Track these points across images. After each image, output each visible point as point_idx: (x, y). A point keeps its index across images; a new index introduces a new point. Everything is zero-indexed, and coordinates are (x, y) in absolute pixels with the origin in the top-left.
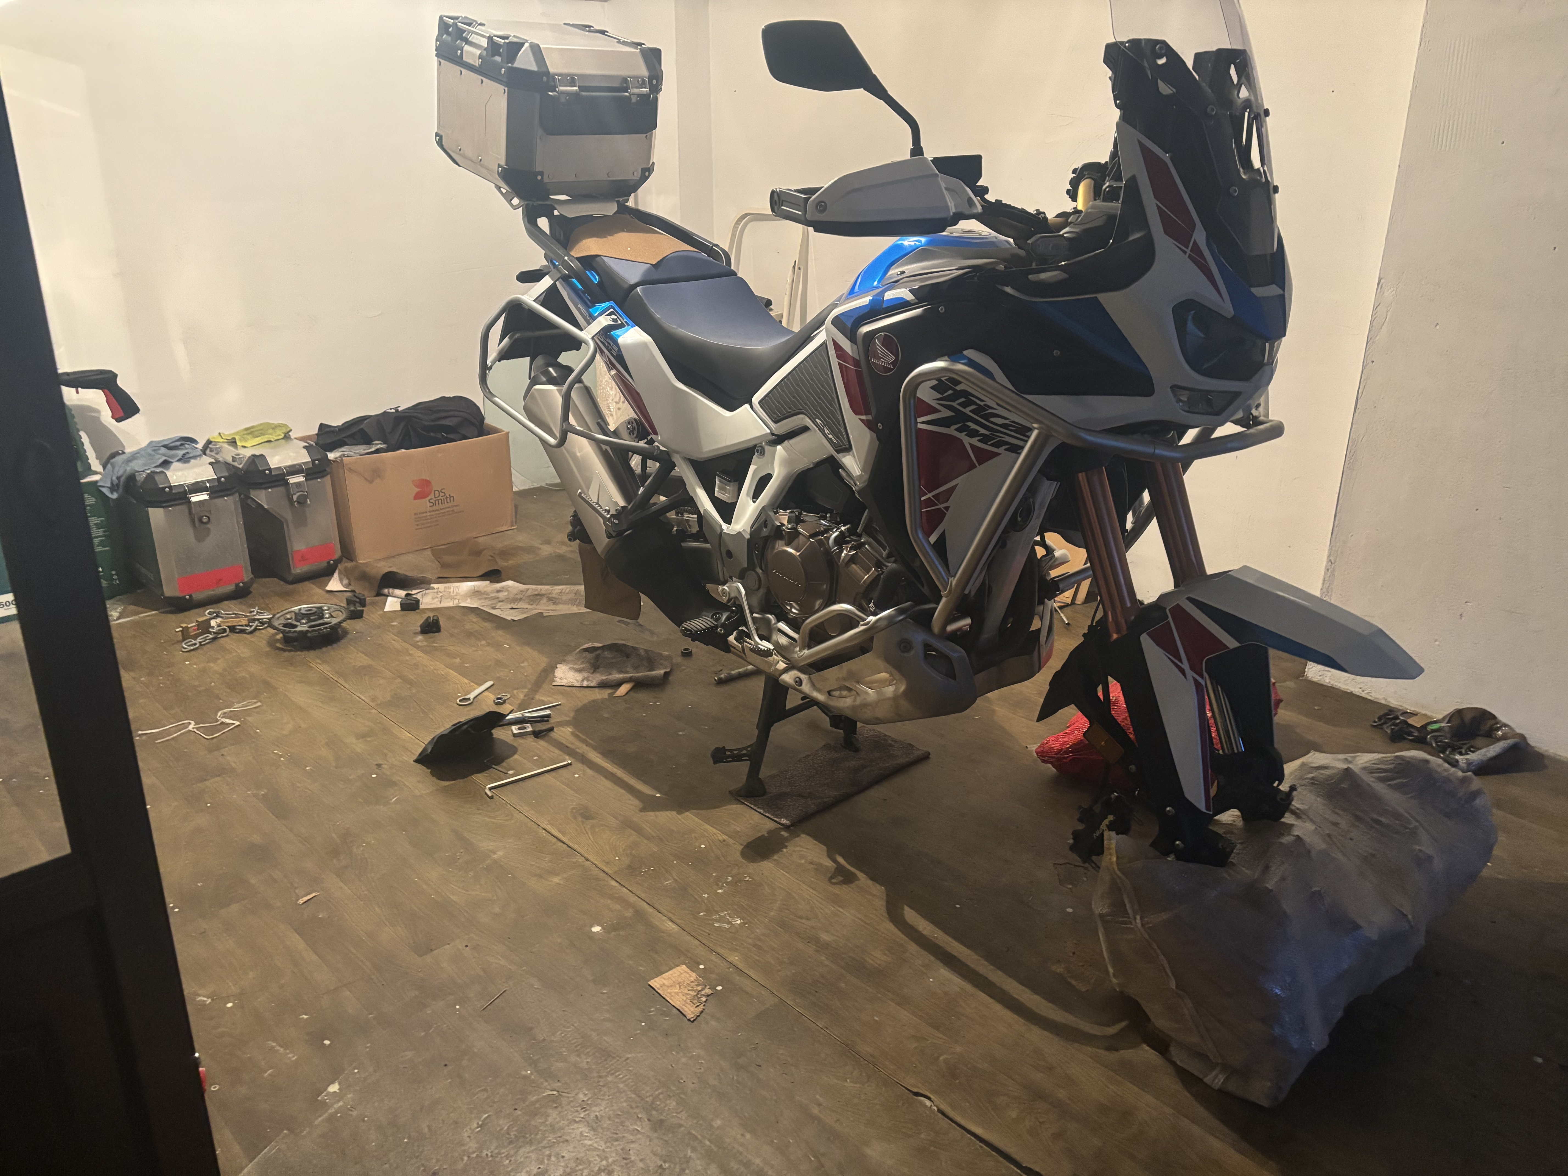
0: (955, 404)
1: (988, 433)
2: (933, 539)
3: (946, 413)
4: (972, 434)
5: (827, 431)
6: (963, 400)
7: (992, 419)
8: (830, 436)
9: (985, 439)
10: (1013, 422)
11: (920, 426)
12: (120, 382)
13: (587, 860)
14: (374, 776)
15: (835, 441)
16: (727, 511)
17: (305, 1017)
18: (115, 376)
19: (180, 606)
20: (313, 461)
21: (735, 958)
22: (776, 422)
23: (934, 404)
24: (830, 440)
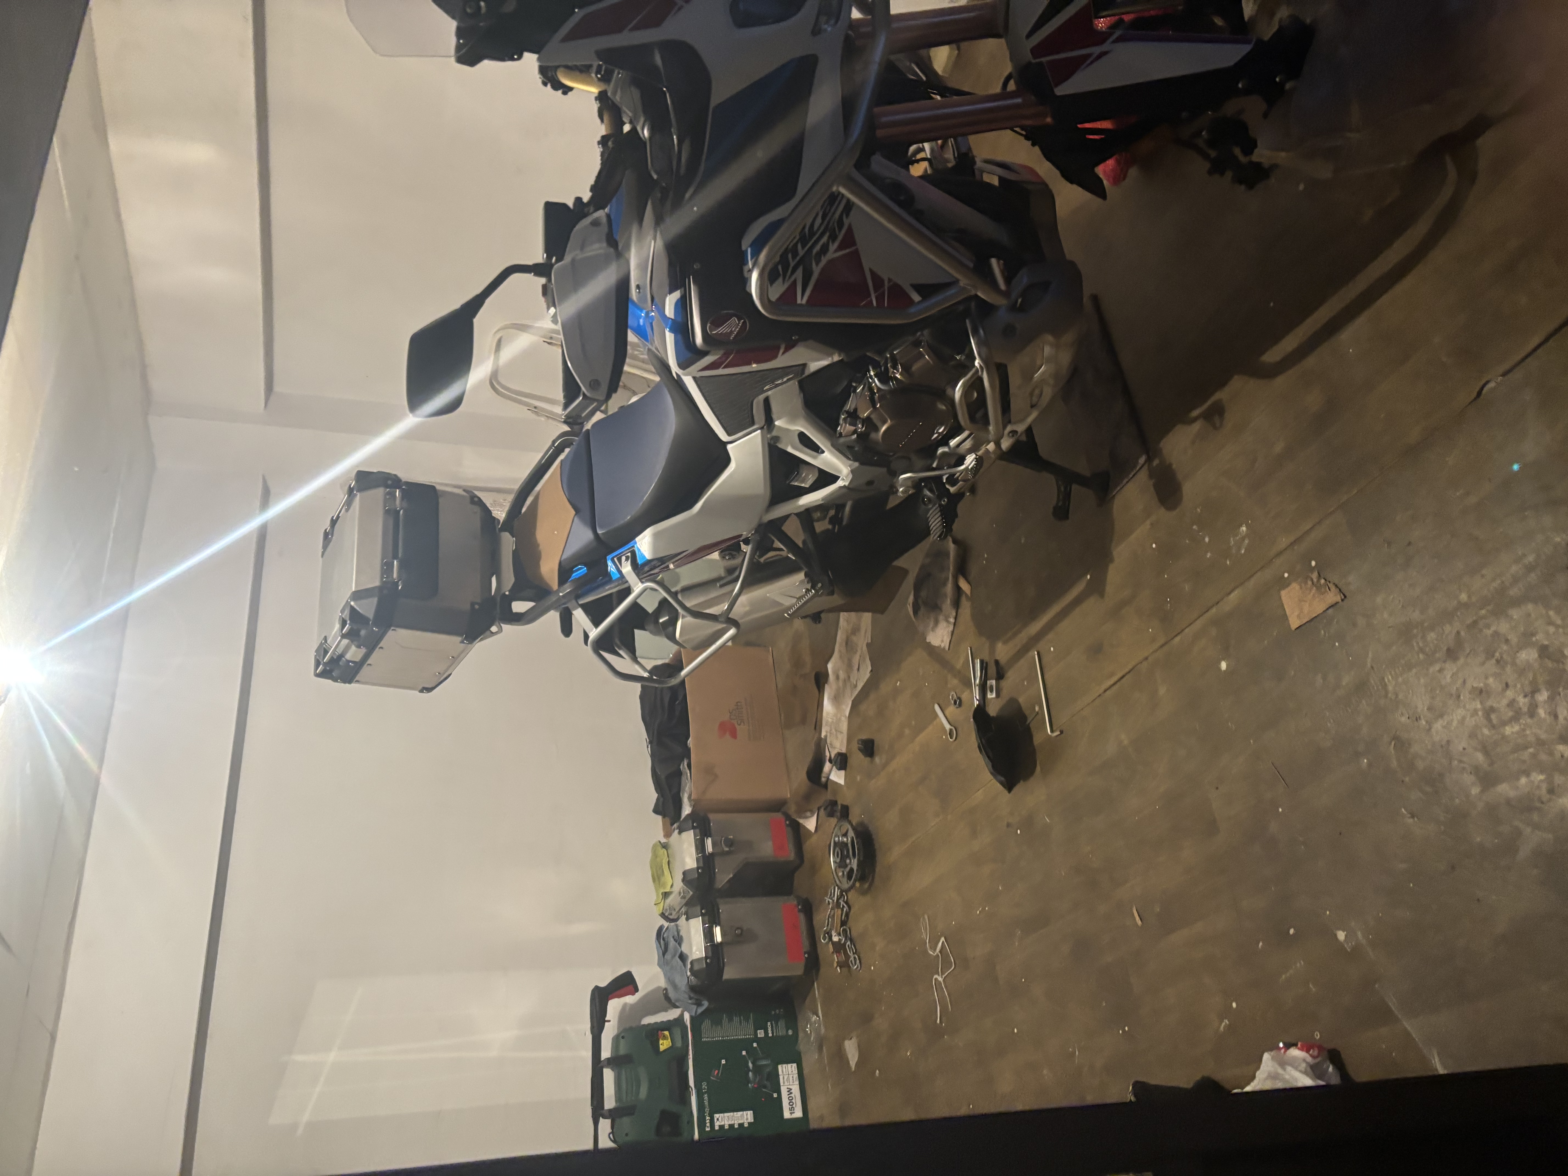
0: (792, 264)
1: (828, 234)
2: (916, 297)
3: (799, 274)
4: (824, 250)
5: (779, 382)
6: (790, 256)
7: (816, 227)
8: (785, 379)
9: (833, 238)
10: (822, 207)
11: (804, 301)
12: (603, 984)
13: (1146, 659)
14: (1019, 832)
15: (791, 376)
16: (826, 478)
17: (1261, 944)
18: (597, 988)
19: (813, 963)
20: (693, 828)
21: (1284, 541)
22: (753, 423)
23: (786, 285)
24: (788, 380)
